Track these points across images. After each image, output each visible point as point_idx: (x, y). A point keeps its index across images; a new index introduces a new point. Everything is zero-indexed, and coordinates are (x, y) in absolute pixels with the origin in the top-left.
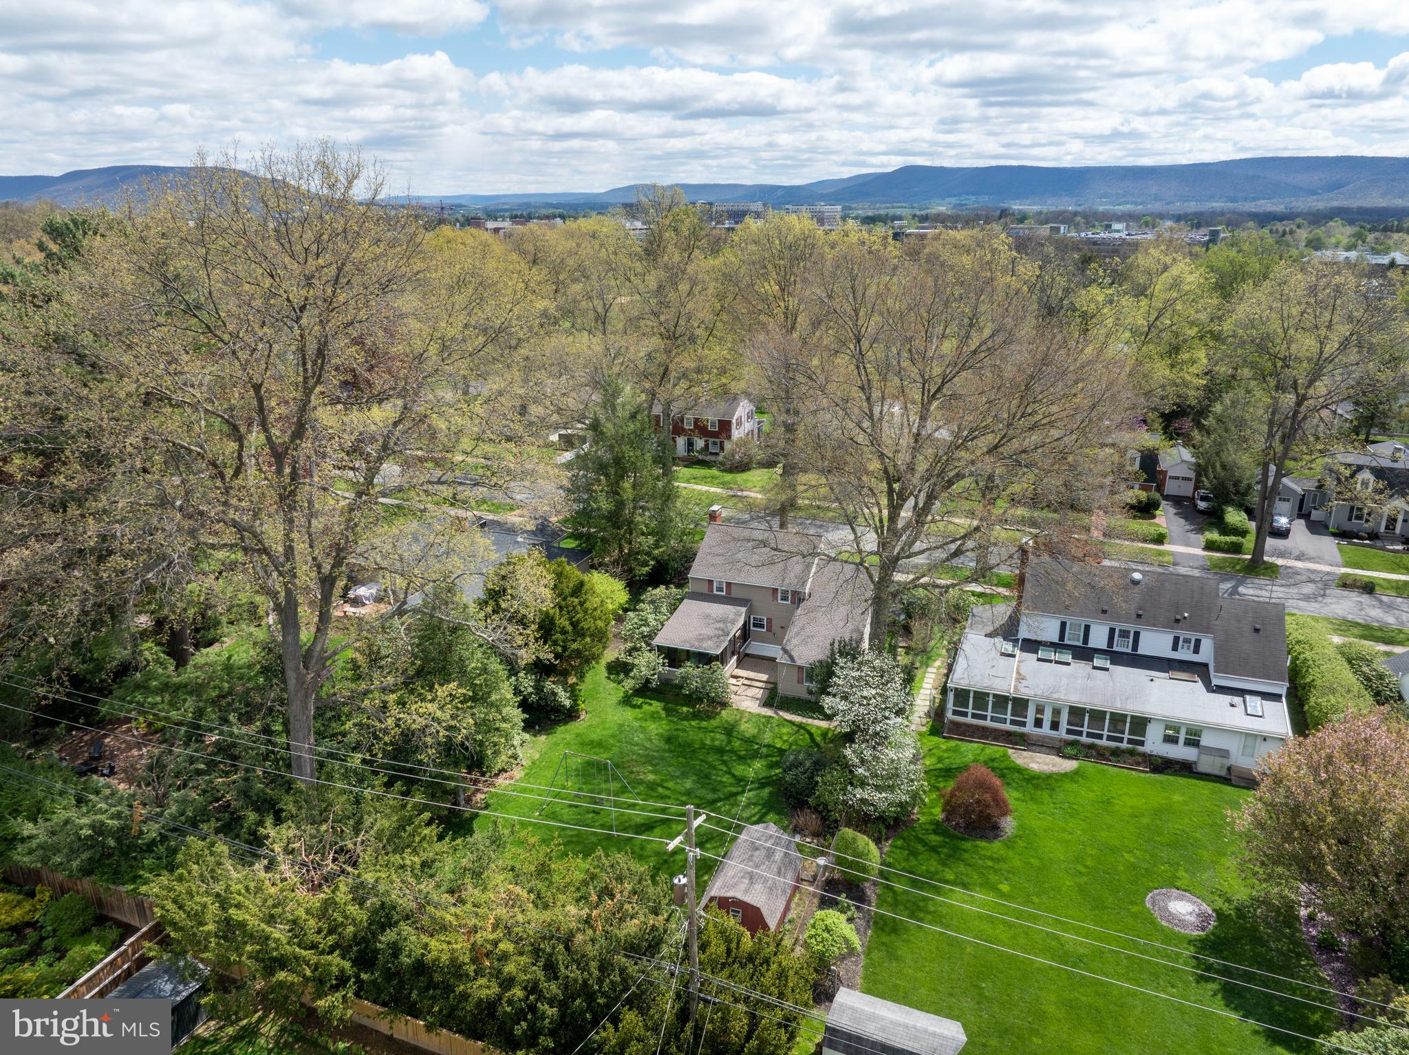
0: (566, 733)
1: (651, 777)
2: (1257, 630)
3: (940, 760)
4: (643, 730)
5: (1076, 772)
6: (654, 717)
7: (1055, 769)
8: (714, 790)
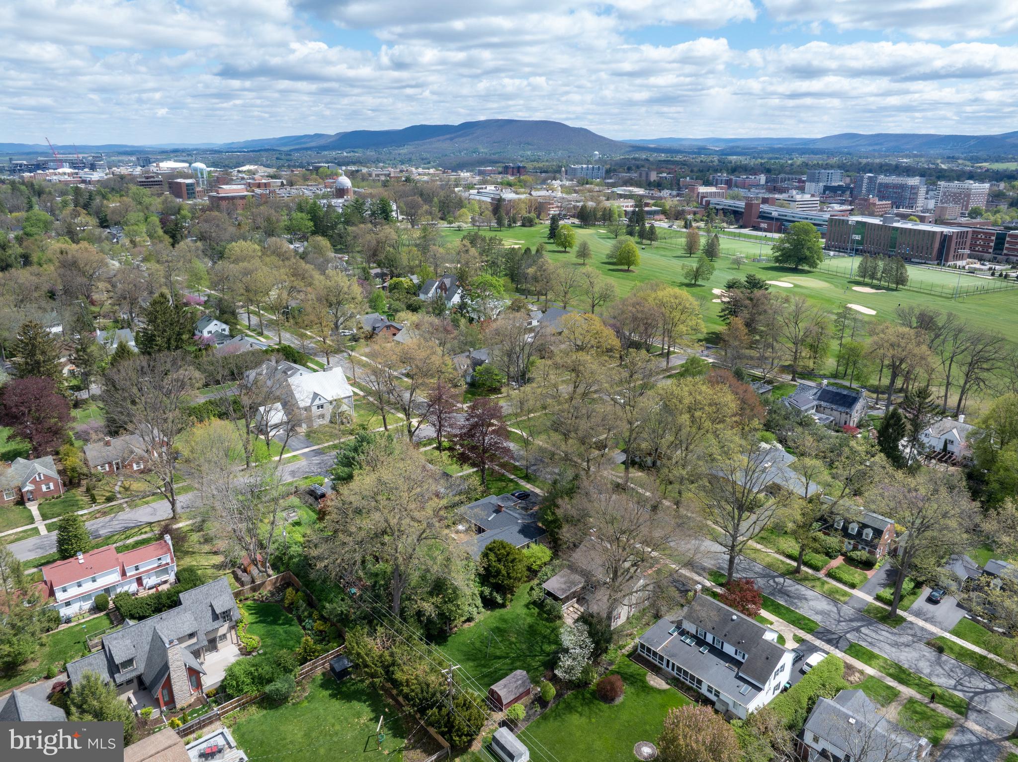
0: (498, 612)
1: (514, 640)
2: (767, 658)
3: (619, 667)
4: (525, 619)
5: (664, 691)
6: (532, 615)
7: (658, 686)
8: (531, 652)
